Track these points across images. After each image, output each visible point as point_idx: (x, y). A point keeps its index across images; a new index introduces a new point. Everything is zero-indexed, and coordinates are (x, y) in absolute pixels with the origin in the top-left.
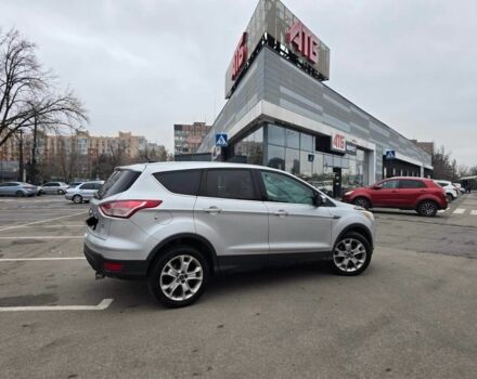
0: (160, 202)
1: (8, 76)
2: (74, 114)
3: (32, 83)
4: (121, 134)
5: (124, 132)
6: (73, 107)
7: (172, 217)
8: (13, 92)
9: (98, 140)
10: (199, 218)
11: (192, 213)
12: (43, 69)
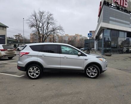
0: (29, 53)
1: (47, 22)
2: (61, 30)
3: (52, 23)
4: (76, 34)
5: (77, 34)
6: (61, 29)
7: (32, 57)
8: (48, 26)
9: (70, 36)
10: (39, 58)
11: (37, 56)
12: (54, 20)
